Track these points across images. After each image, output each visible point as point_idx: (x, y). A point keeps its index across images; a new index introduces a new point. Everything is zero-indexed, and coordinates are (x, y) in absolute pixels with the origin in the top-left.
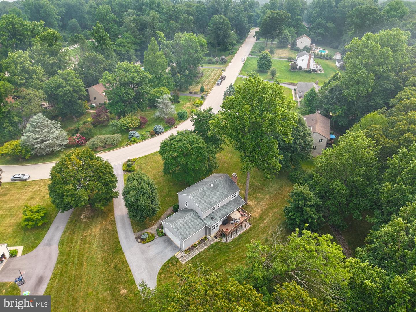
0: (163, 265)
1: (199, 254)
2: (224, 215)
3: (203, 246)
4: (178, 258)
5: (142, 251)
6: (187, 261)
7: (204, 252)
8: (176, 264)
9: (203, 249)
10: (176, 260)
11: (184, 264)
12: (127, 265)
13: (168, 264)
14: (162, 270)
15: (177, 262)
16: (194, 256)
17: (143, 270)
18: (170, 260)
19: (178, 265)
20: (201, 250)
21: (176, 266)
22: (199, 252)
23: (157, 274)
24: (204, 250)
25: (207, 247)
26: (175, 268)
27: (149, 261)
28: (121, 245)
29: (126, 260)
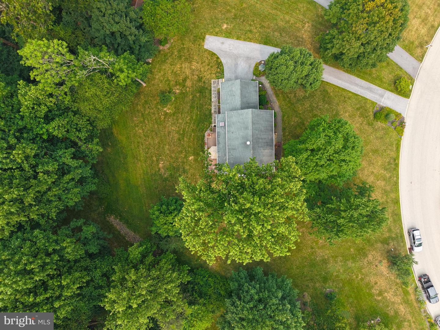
0: (222, 65)
1: (211, 100)
2: (219, 139)
3: (215, 109)
4: (220, 79)
5: (249, 58)
6: (212, 85)
7: (210, 105)
8: (216, 75)
9: (213, 106)
10: (219, 77)
11: (211, 81)
12: (245, 40)
13: (220, 69)
14: (220, 61)
15: (216, 76)
16: (212, 93)
17: (231, 48)
18: (223, 72)
19: (214, 75)
20: (213, 104)
21: (214, 74)
22: (212, 100)
23: (219, 56)
24: (211, 106)
25: (213, 111)
26: (213, 72)
27: (236, 57)
28: (270, 47)
29: (251, 42)
